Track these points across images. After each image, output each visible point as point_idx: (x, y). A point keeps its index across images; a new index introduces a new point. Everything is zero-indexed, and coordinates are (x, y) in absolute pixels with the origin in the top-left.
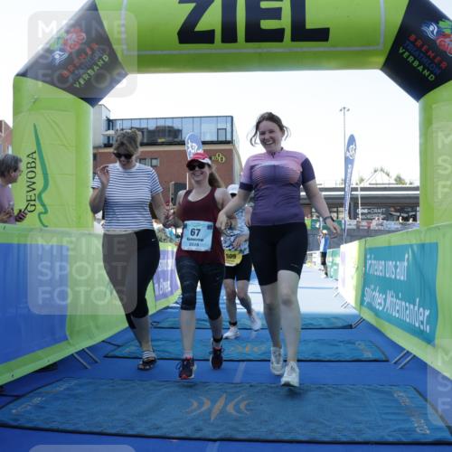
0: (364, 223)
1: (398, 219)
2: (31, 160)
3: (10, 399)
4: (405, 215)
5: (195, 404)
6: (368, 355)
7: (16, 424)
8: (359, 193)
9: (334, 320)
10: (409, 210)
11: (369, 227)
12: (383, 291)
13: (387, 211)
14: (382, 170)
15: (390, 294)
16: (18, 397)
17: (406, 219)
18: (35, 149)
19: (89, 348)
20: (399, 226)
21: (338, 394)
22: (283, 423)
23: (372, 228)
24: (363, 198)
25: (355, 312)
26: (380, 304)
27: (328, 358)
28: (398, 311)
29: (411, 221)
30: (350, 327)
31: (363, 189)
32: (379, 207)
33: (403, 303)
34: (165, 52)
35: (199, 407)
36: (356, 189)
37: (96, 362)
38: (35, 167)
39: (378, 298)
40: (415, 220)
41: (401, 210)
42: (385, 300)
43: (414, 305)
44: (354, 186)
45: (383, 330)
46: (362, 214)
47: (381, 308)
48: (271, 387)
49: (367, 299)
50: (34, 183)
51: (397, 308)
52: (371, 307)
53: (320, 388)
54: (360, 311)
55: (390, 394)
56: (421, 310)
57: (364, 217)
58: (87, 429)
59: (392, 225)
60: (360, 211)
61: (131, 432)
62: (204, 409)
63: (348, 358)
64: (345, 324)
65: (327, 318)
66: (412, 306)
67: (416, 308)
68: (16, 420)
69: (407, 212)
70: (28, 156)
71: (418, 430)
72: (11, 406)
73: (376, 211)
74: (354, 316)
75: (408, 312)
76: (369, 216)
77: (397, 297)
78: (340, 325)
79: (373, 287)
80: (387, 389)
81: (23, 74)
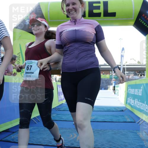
0: (127, 77)
1: (138, 75)
2: (18, 55)
3: (11, 133)
4: (141, 74)
5: (72, 136)
6: (129, 120)
7: (13, 141)
8: (125, 67)
9: (117, 109)
10: (142, 72)
11: (129, 78)
12: (134, 99)
13: (135, 72)
14: (133, 59)
15: (136, 100)
16: (14, 132)
17: (141, 75)
18: (20, 52)
19: (37, 117)
20: (139, 78)
21: (119, 133)
22: (100, 142)
23: (130, 78)
24: (127, 68)
25: (124, 106)
26: (133, 103)
27: (115, 121)
28: (139, 106)
29: (143, 76)
30: (123, 111)
31: (127, 65)
32: (132, 71)
33: (141, 103)
34: (62, 20)
35: (73, 137)
36: (124, 65)
37: (39, 121)
38: (20, 58)
39: (132, 102)
40: (144, 75)
41: (139, 72)
42: (134, 102)
43: (144, 104)
44: (124, 64)
45: (134, 112)
46: (127, 73)
47: (133, 105)
48: (97, 131)
49: (128, 102)
50: (19, 63)
51: (139, 105)
52: (130, 104)
53: (113, 131)
54: (126, 105)
55: (136, 133)
56: (147, 105)
57: (127, 74)
58: (36, 144)
59: (137, 77)
60: (126, 72)
61: (50, 145)
62: (74, 137)
63: (122, 121)
64: (121, 110)
65: (115, 108)
66: (143, 104)
67: (145, 105)
68: (13, 140)
69: (142, 73)
70: (18, 54)
71: (145, 145)
72: (11, 135)
73: (131, 72)
74: (124, 107)
75: (142, 106)
76: (129, 74)
77: (139, 101)
78: (119, 110)
79: (130, 98)
80: (135, 131)
81: (16, 28)
